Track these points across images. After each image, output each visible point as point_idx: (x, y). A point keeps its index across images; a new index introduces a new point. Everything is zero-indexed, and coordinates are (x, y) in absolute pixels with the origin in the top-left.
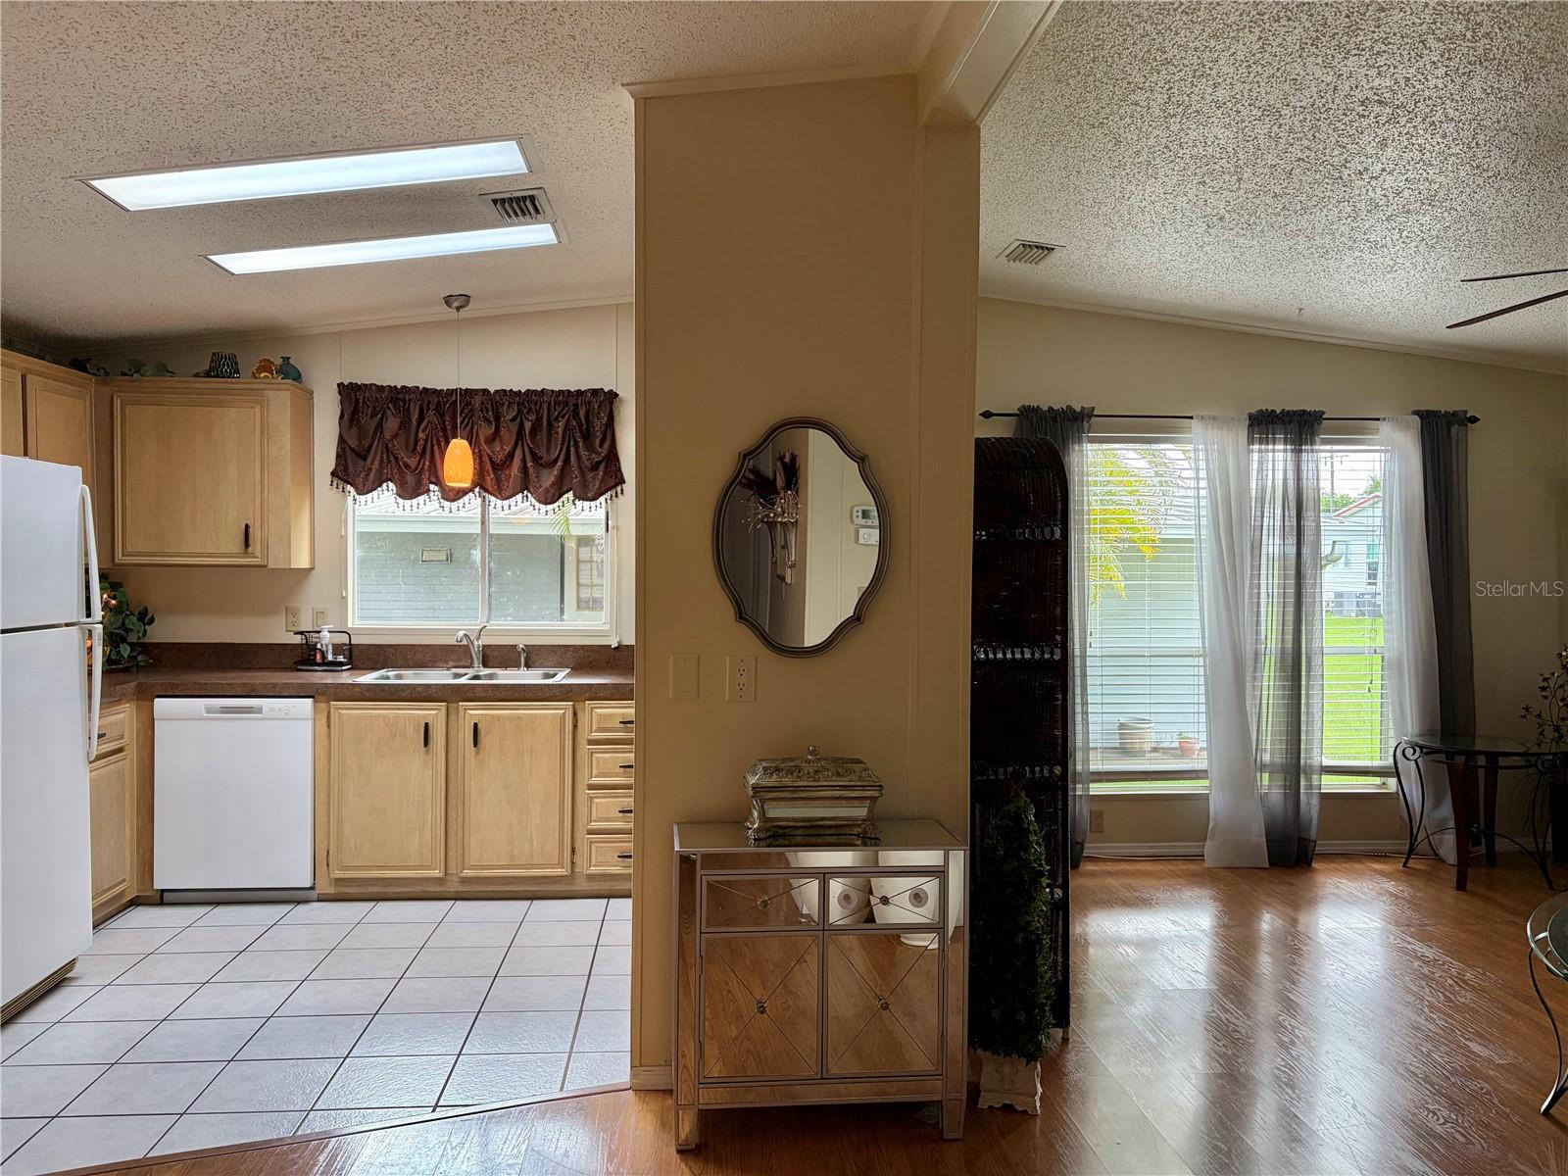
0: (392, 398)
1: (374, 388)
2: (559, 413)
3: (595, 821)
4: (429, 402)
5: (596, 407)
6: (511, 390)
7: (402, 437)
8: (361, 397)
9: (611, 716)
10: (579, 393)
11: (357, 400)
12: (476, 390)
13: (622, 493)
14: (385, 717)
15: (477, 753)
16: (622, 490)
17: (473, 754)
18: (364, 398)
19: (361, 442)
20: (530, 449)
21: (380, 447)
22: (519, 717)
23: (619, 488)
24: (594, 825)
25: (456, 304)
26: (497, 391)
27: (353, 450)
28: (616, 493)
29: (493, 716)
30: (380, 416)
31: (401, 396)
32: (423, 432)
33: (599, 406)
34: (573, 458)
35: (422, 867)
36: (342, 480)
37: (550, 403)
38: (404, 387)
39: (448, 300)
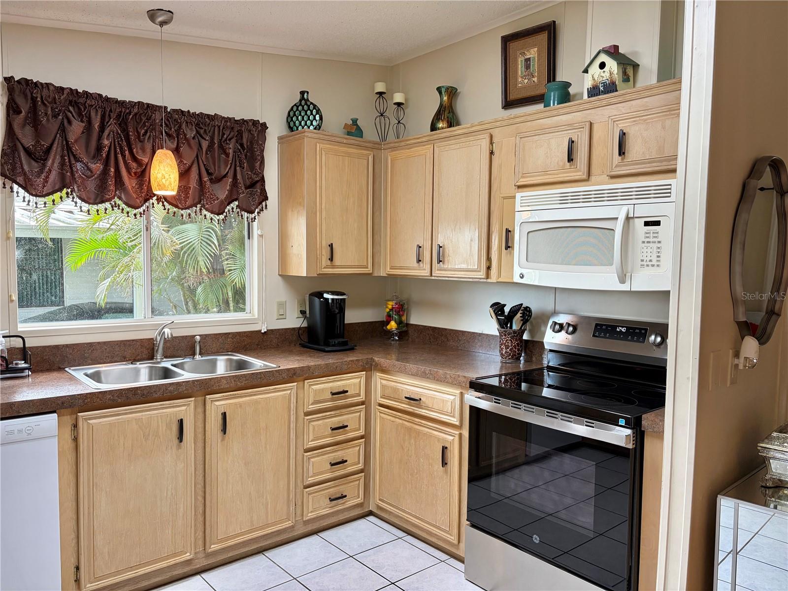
0: (71, 102)
1: (51, 88)
2: (227, 138)
3: (311, 477)
4: (111, 111)
5: (256, 135)
6: (189, 111)
7: (83, 141)
8: (39, 96)
9: (323, 390)
10: (243, 121)
11: (34, 100)
12: (157, 106)
13: (266, 208)
14: (137, 420)
15: (223, 440)
16: (266, 206)
17: (219, 441)
18: (42, 97)
19: (38, 142)
20: (204, 165)
21: (59, 149)
22: (257, 402)
23: (264, 204)
24: (311, 480)
25: (160, 19)
26: (174, 111)
27: (26, 150)
28: (262, 208)
29: (236, 404)
30: (60, 117)
31: (81, 100)
32: (107, 139)
33: (258, 135)
34: (239, 176)
35: (175, 555)
36: (10, 179)
37: (219, 127)
38: (86, 93)
39: (152, 15)
